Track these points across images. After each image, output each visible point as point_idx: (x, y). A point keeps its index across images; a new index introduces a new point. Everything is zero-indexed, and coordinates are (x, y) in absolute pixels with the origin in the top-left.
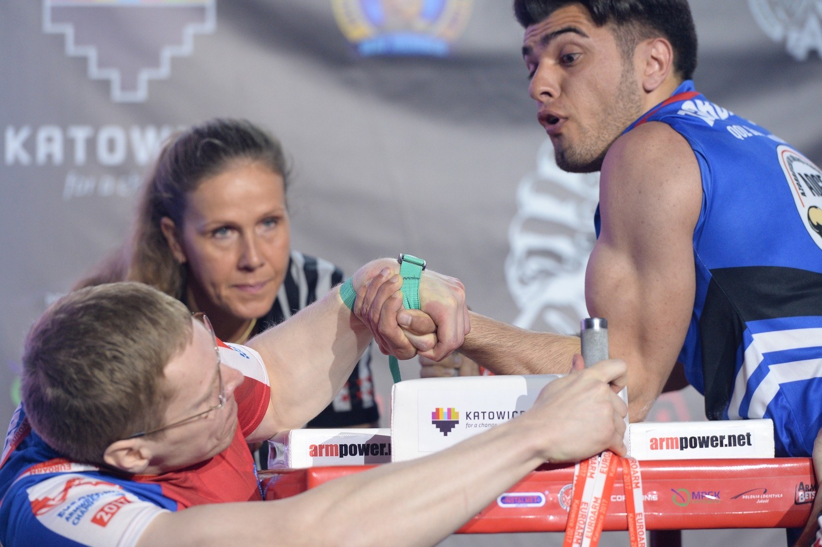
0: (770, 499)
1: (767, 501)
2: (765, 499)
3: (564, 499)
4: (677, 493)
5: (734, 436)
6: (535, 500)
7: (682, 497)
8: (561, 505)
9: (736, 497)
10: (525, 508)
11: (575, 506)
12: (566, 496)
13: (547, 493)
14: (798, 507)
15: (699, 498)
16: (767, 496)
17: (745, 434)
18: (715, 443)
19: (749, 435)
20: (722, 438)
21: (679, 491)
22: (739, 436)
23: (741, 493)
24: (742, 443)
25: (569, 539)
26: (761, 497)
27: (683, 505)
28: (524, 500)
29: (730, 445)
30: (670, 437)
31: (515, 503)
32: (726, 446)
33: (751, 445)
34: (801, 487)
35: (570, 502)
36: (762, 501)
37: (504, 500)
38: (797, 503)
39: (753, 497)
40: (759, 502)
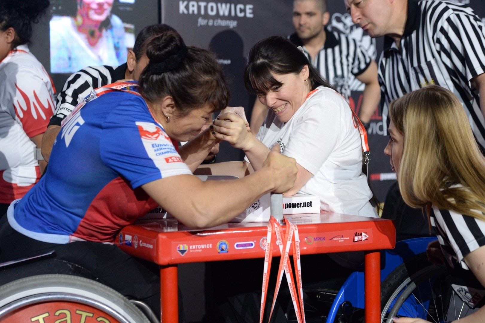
0: (344, 240)
1: (343, 241)
2: (342, 240)
3: (262, 244)
4: (308, 239)
5: (306, 203)
6: (250, 245)
7: (310, 240)
8: (261, 247)
9: (331, 239)
12: (263, 243)
13: (255, 241)
14: (355, 243)
16: (342, 238)
17: (310, 202)
18: (298, 206)
19: (311, 202)
20: (301, 204)
21: (309, 237)
22: (307, 203)
23: (332, 238)
24: (308, 206)
27: (311, 244)
29: (304, 207)
31: (242, 247)
33: (312, 207)
34: (356, 235)
37: (238, 246)
38: (354, 242)
39: (337, 239)
40: (340, 241)
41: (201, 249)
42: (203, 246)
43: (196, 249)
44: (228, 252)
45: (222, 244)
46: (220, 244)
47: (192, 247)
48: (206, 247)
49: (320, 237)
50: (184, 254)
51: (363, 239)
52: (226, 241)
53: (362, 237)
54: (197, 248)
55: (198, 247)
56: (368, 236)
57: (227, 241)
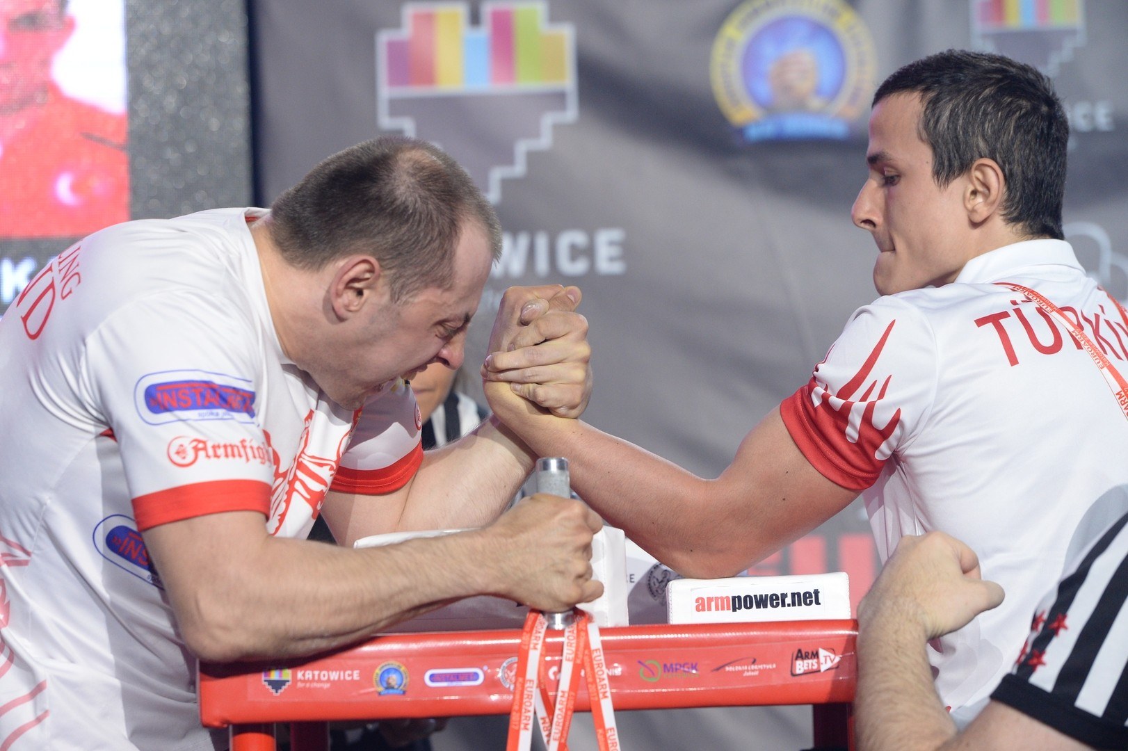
0: (760, 670)
1: (756, 673)
2: (753, 671)
3: (506, 675)
4: (646, 666)
5: (799, 594)
6: (471, 678)
7: (651, 671)
8: (503, 683)
9: (718, 669)
10: (458, 687)
11: (518, 685)
12: (509, 672)
13: (485, 668)
14: (794, 678)
15: (672, 671)
16: (755, 667)
17: (812, 592)
18: (775, 602)
19: (816, 592)
20: (784, 596)
21: (647, 663)
22: (805, 594)
24: (808, 602)
25: (515, 725)
26: (749, 668)
27: (653, 680)
28: (458, 677)
29: (794, 604)
30: (719, 596)
31: (446, 681)
32: (789, 605)
33: (820, 604)
34: (799, 655)
35: (513, 679)
36: (750, 674)
37: (433, 678)
38: (793, 675)
39: (738, 668)
40: (746, 674)
41: (329, 681)
42: (334, 676)
43: (313, 680)
44: (404, 693)
45: (388, 671)
46: (384, 672)
47: (304, 675)
48: (342, 678)
49: (682, 664)
50: (280, 691)
51: (823, 668)
52: (401, 665)
53: (819, 663)
54: (316, 678)
55: (319, 675)
56: (837, 659)
57: (402, 663)
